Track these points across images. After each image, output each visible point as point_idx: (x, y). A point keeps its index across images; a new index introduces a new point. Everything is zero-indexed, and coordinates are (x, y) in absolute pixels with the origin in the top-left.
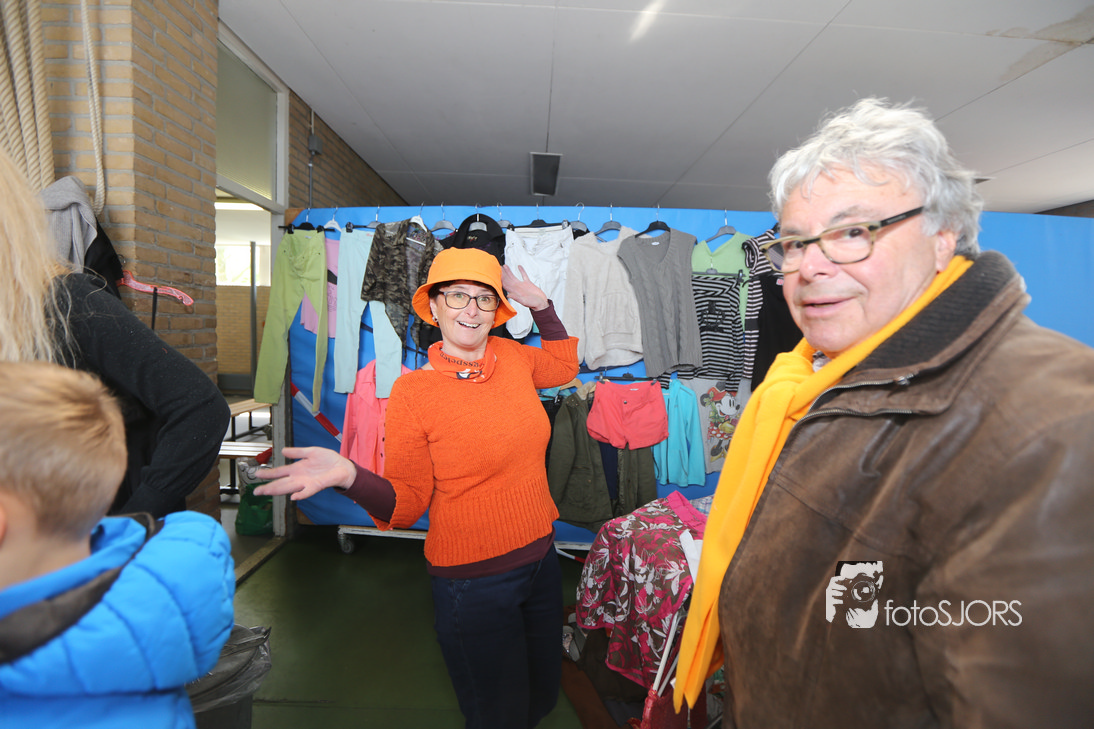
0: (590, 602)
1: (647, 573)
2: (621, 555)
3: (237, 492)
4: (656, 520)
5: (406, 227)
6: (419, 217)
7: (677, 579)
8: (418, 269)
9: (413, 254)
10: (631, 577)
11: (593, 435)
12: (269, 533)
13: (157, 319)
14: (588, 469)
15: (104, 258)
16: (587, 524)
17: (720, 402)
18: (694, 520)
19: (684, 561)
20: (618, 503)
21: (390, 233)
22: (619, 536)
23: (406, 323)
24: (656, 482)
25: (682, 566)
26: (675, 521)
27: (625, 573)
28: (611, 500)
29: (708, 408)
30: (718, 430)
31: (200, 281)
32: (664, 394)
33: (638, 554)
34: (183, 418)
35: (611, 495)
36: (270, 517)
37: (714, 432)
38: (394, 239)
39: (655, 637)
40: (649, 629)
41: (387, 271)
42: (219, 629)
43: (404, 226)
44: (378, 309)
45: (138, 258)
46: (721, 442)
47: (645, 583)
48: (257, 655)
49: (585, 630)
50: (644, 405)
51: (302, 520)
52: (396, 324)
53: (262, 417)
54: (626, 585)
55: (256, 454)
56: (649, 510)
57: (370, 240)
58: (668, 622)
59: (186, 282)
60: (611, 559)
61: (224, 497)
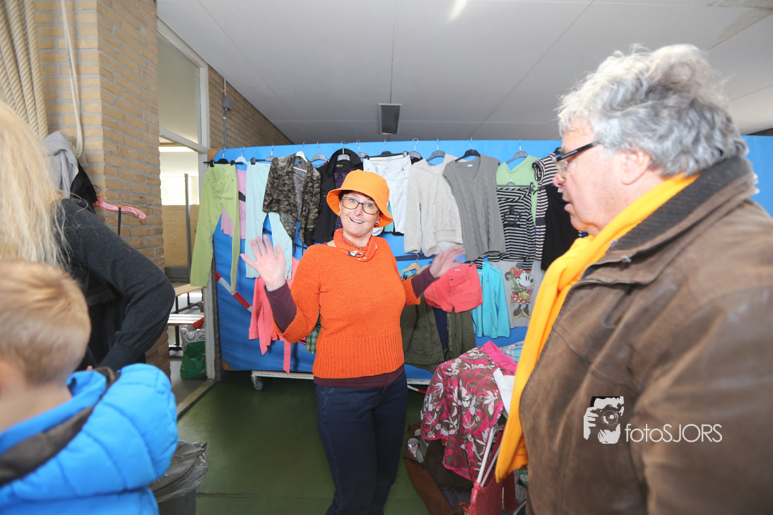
0: (431, 421)
1: (471, 400)
2: (452, 387)
3: (180, 349)
4: (476, 362)
5: (293, 160)
6: (301, 152)
7: (493, 404)
8: (302, 189)
9: (298, 178)
10: (459, 403)
11: (429, 303)
12: (204, 377)
13: (121, 229)
14: (426, 327)
15: (84, 188)
16: (426, 366)
17: (519, 277)
18: (503, 362)
19: (497, 391)
20: (448, 351)
21: (281, 164)
22: (450, 374)
23: (295, 228)
24: (474, 335)
25: (496, 394)
26: (490, 362)
27: (455, 400)
28: (443, 349)
29: (511, 282)
30: (518, 297)
31: (150, 202)
32: (479, 273)
33: (464, 386)
34: (142, 297)
35: (443, 345)
36: (204, 366)
37: (515, 299)
38: (284, 168)
39: (477, 444)
40: (473, 439)
41: (280, 191)
42: (168, 444)
43: (291, 158)
44: (275, 218)
45: (107, 187)
46: (520, 306)
47: (469, 407)
48: (198, 462)
49: (427, 441)
50: (465, 281)
51: (226, 367)
52: (287, 228)
53: (196, 296)
54: (456, 409)
55: (193, 322)
56: (471, 355)
57: (268, 170)
58: (487, 434)
59: (140, 203)
60: (445, 391)
61: (172, 352)
